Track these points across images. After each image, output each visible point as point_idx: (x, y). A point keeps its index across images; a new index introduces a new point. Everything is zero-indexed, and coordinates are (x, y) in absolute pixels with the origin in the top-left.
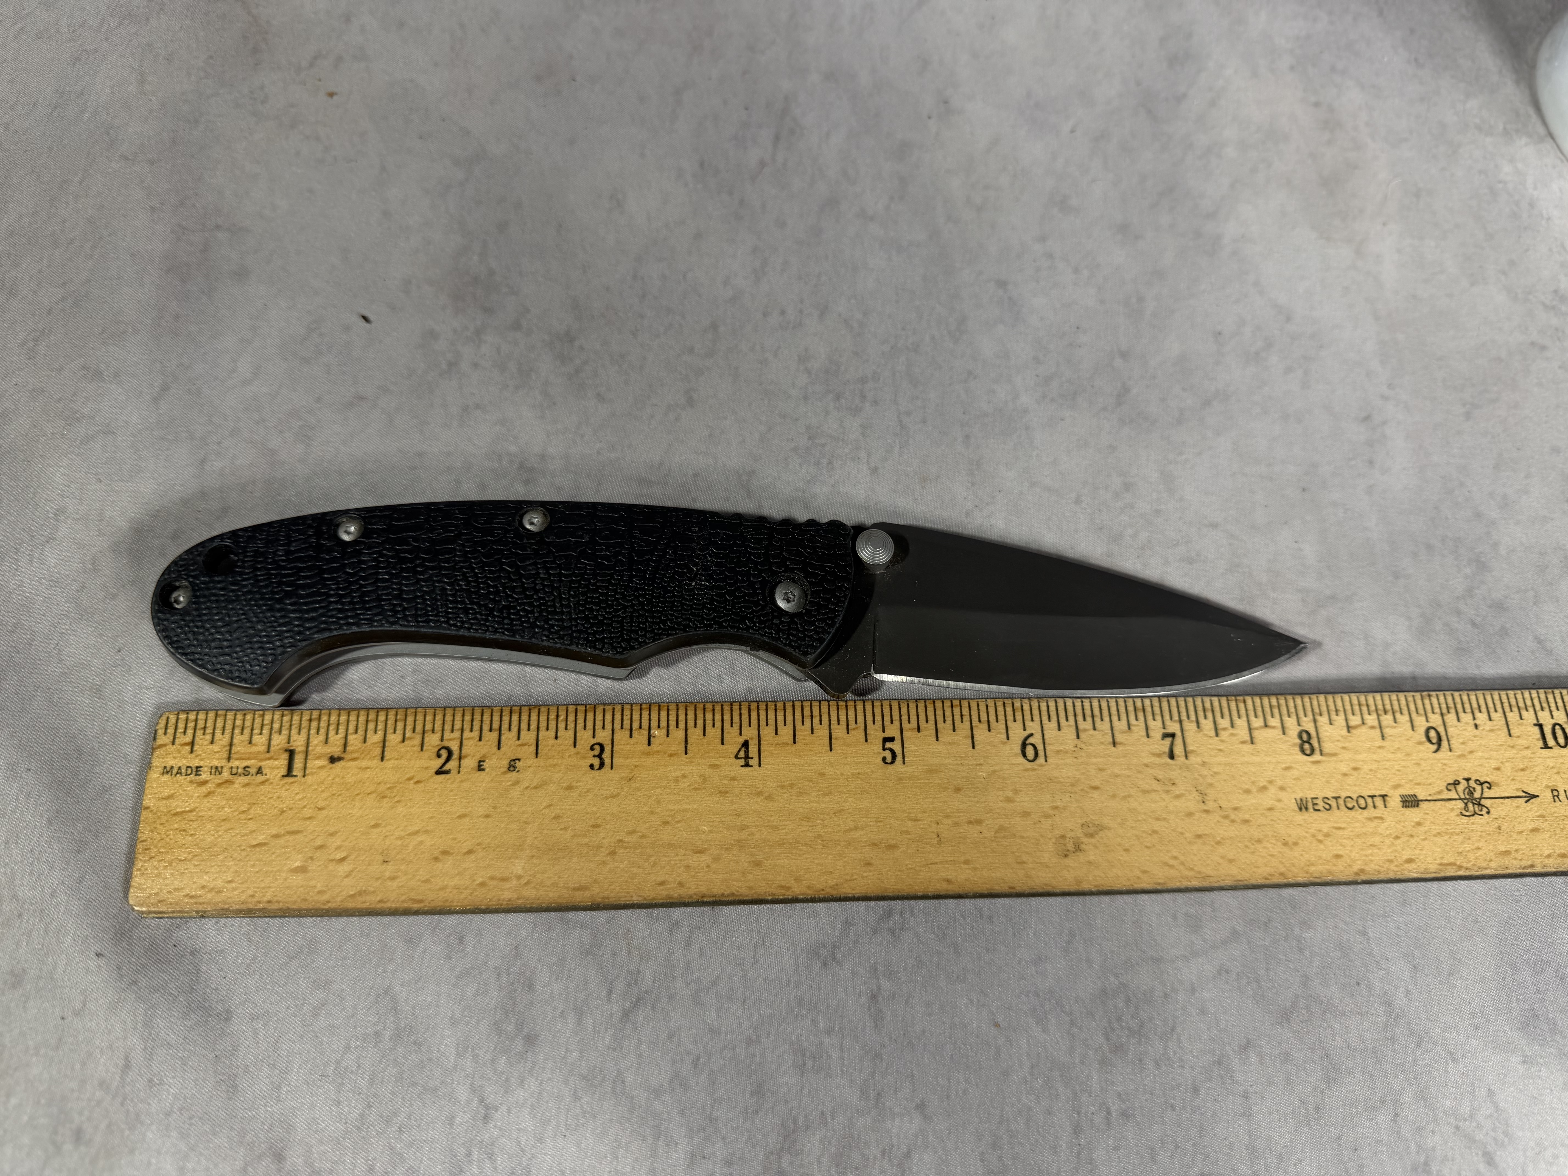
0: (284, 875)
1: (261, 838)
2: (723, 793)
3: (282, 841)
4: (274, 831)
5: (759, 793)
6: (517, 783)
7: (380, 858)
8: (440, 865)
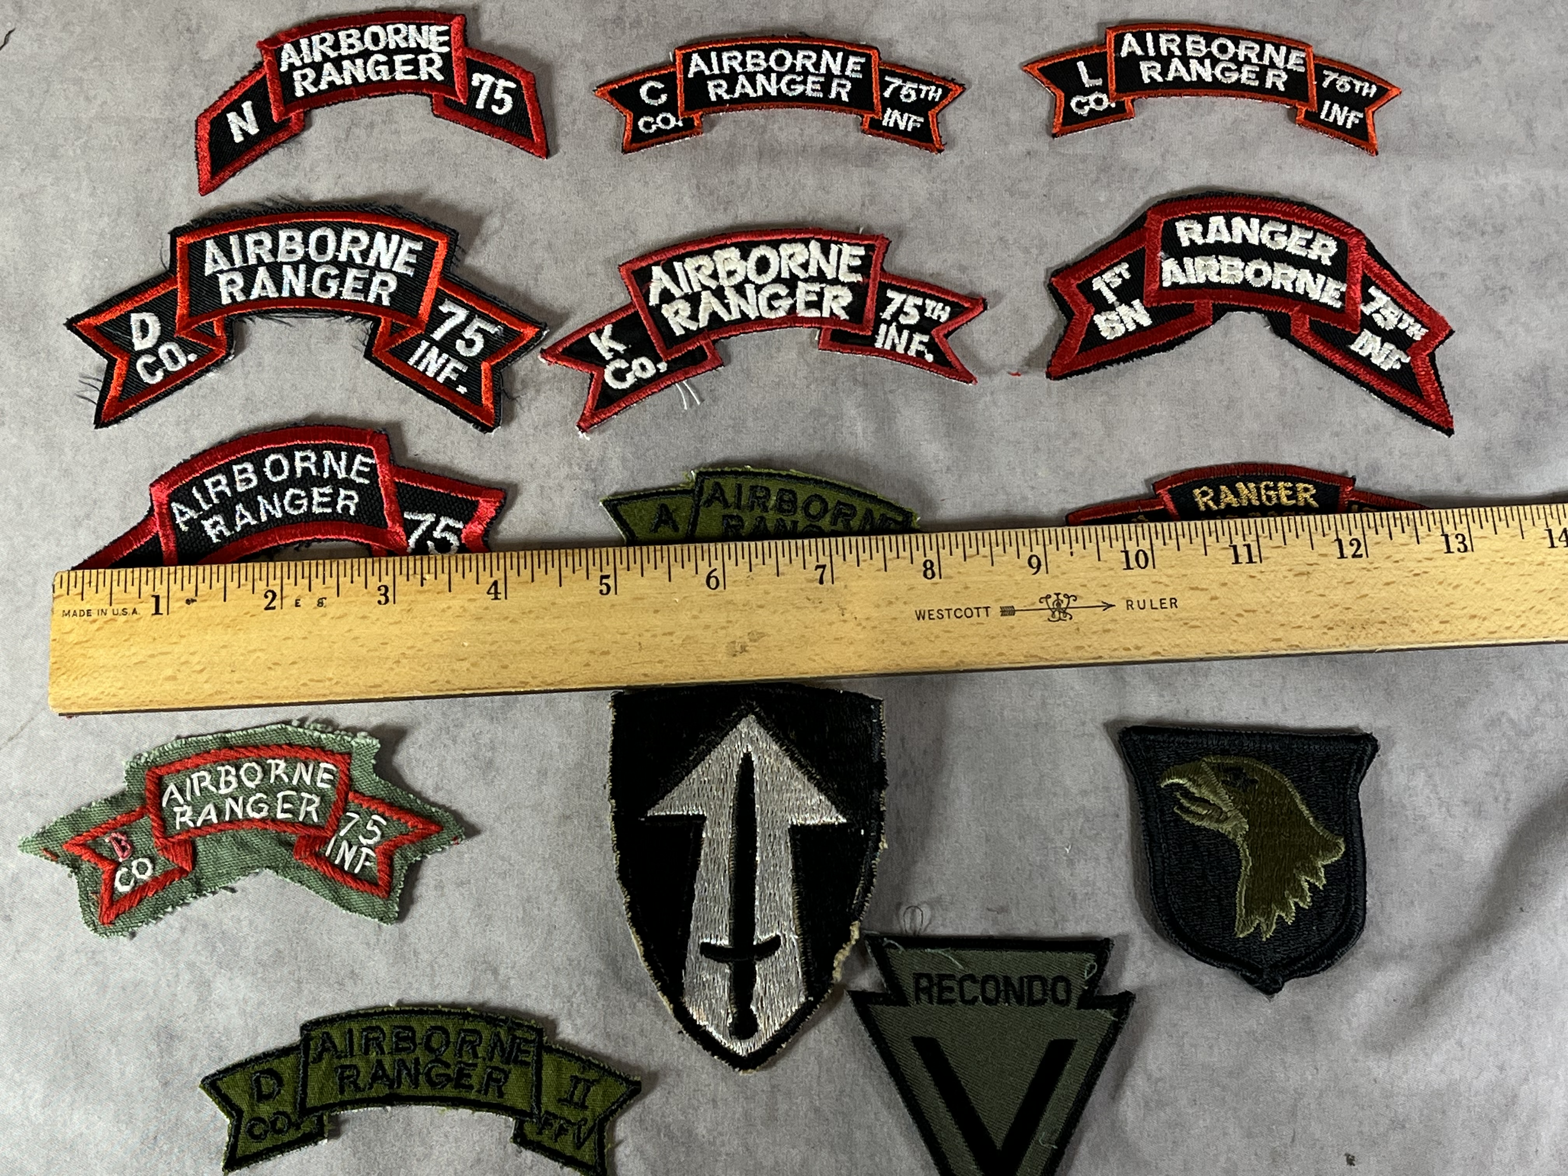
0: (160, 682)
1: (140, 658)
2: (478, 619)
3: (155, 660)
4: (150, 652)
5: (507, 618)
6: (325, 615)
7: (229, 669)
8: (273, 673)
